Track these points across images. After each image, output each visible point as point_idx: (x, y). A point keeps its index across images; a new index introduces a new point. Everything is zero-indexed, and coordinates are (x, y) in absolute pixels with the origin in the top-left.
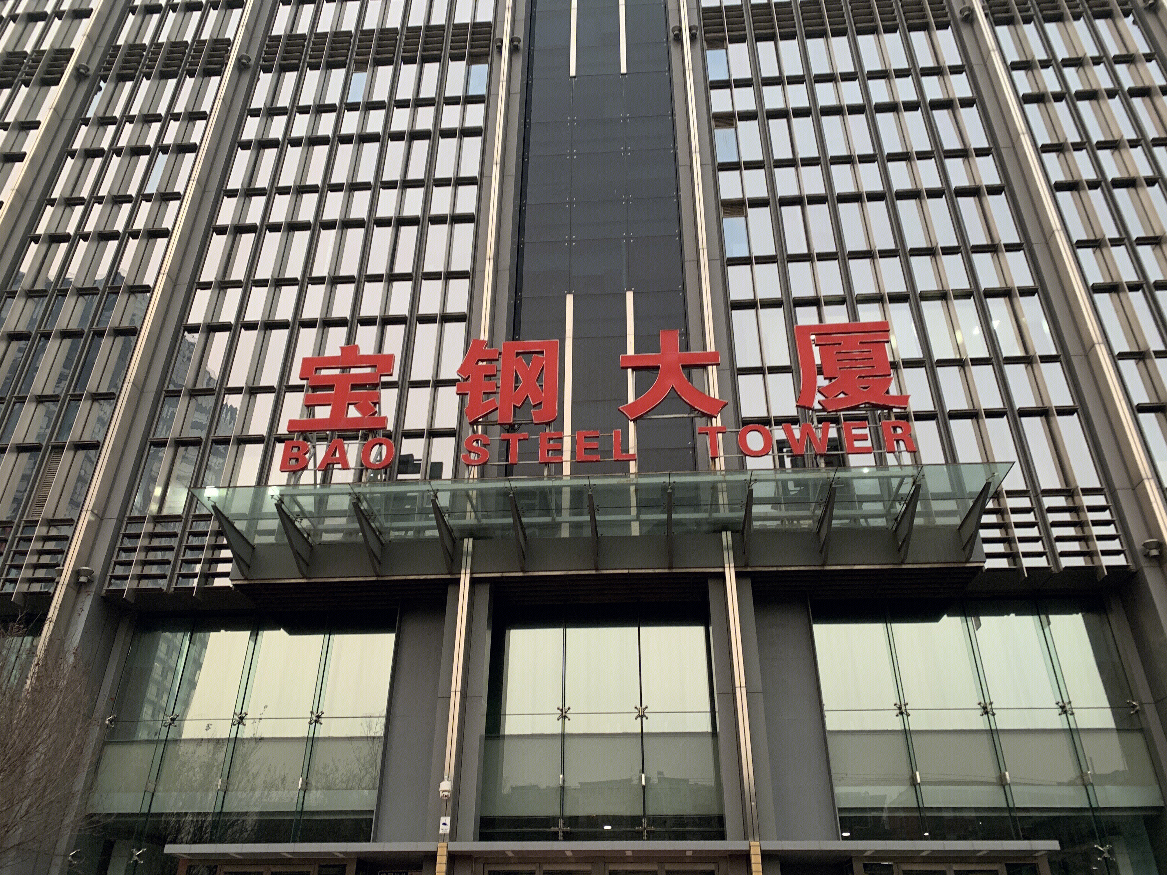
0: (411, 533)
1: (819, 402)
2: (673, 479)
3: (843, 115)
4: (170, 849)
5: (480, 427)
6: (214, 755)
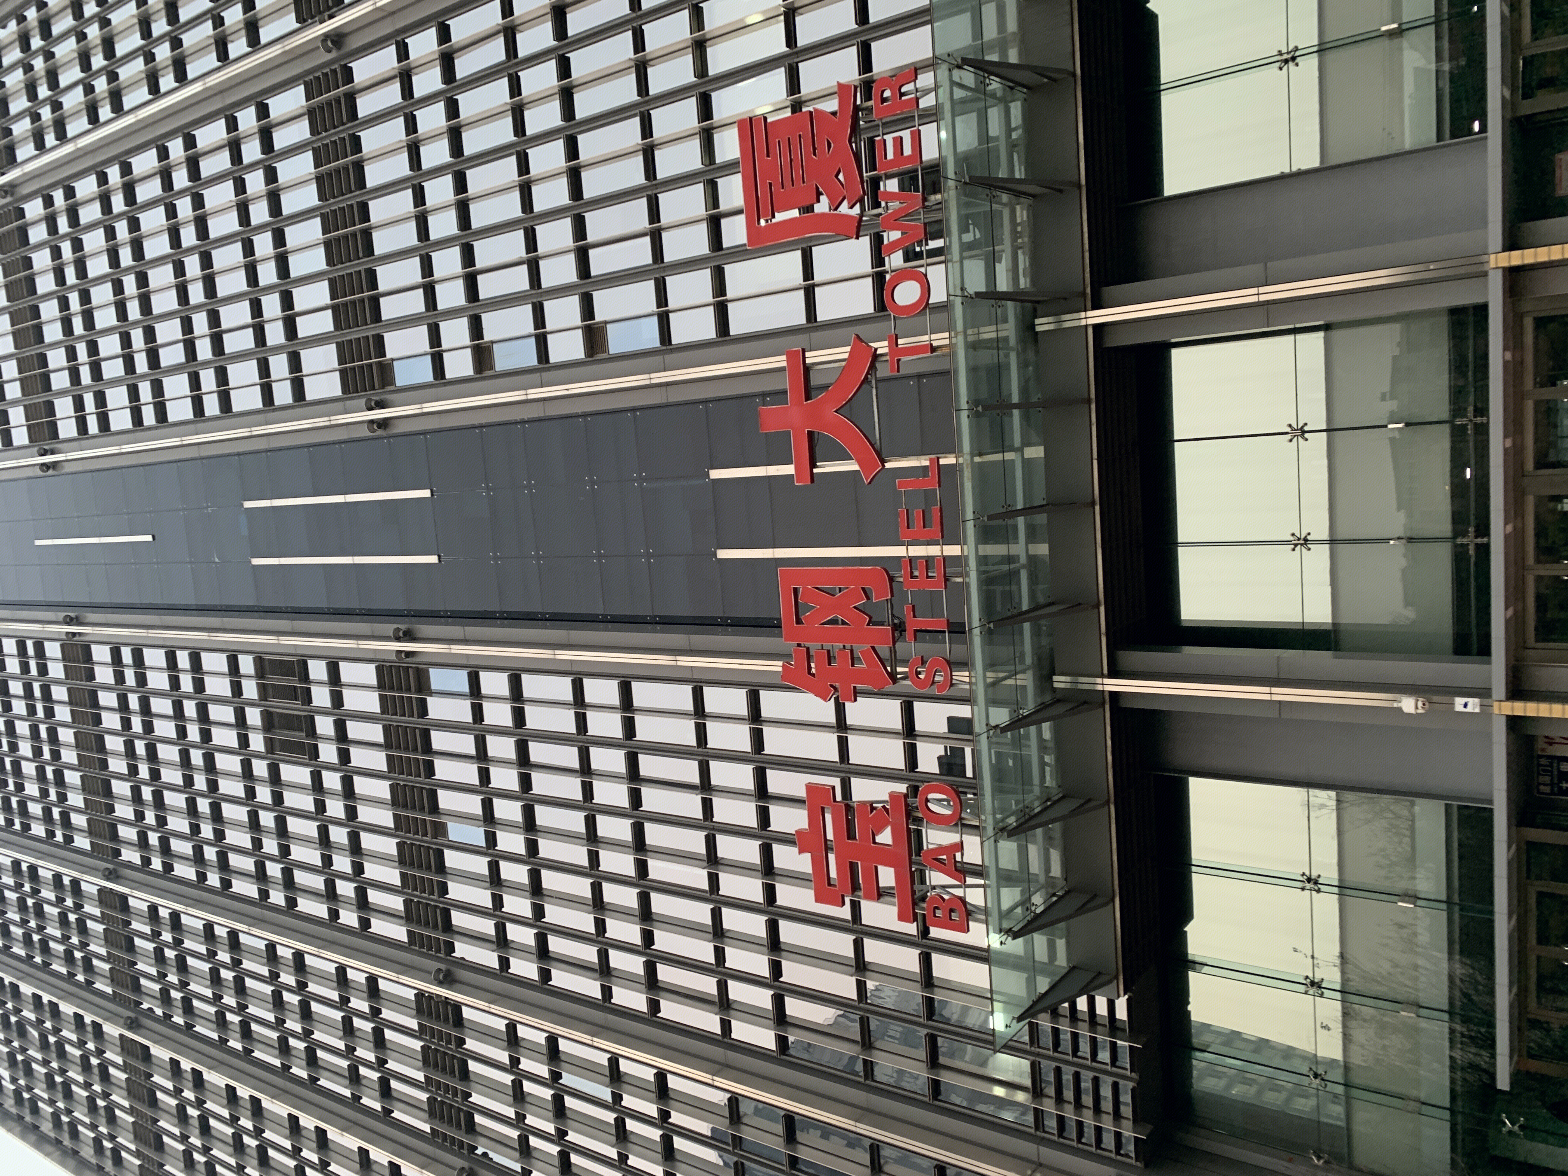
0: (1047, 759)
1: (851, 207)
2: (964, 405)
3: (469, 200)
4: (1503, 1082)
5: (899, 669)
6: (1365, 1021)
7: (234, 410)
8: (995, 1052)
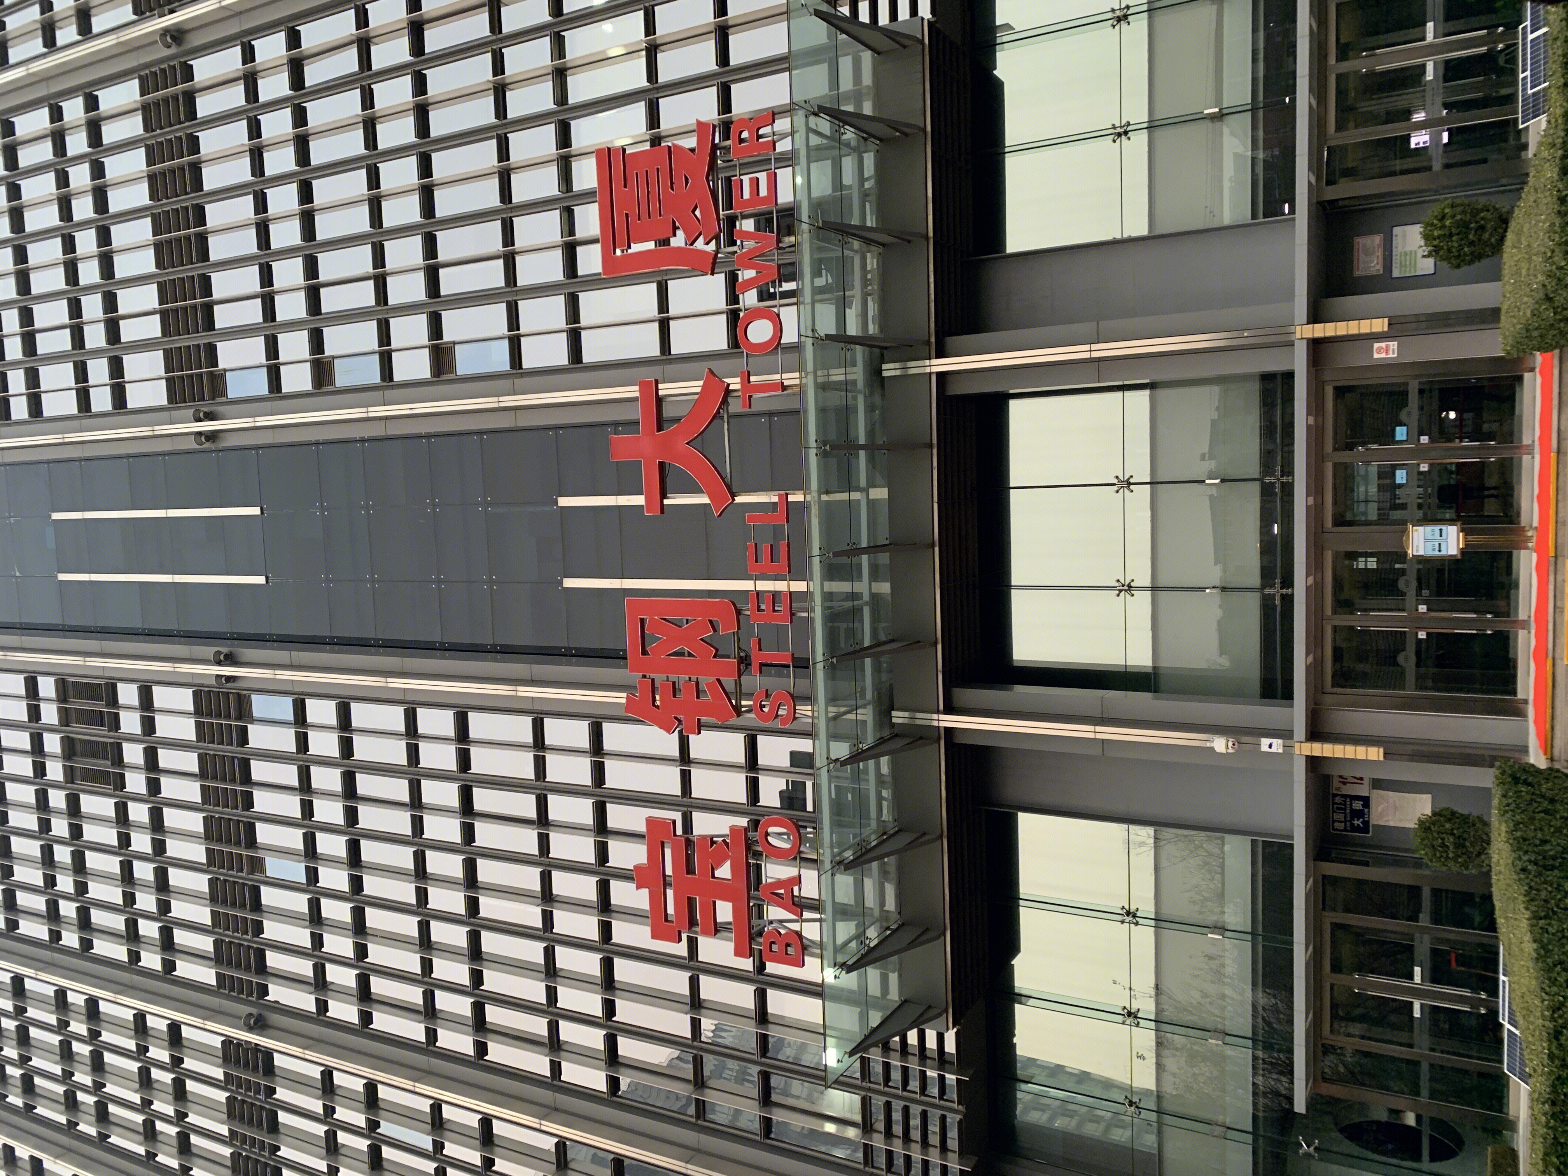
0: (885, 793)
1: (707, 244)
2: (813, 444)
3: (314, 211)
4: (1300, 1106)
5: (744, 703)
6: (1177, 1049)
7: (45, 414)
8: (827, 1087)
